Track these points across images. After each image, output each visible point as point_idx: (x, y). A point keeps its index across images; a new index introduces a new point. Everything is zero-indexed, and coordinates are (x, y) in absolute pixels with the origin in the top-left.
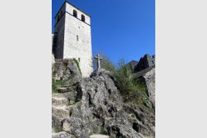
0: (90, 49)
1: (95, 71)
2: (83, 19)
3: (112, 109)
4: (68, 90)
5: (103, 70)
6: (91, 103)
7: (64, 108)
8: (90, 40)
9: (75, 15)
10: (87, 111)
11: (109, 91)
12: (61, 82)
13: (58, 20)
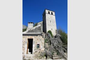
0: (56, 25)
1: (56, 35)
2: (52, 14)
3: (58, 47)
4: (49, 42)
5: (58, 35)
6: (53, 45)
7: (48, 46)
8: (55, 21)
9: (49, 13)
10: (52, 47)
11: (59, 42)
12: (47, 40)
13: (44, 16)
